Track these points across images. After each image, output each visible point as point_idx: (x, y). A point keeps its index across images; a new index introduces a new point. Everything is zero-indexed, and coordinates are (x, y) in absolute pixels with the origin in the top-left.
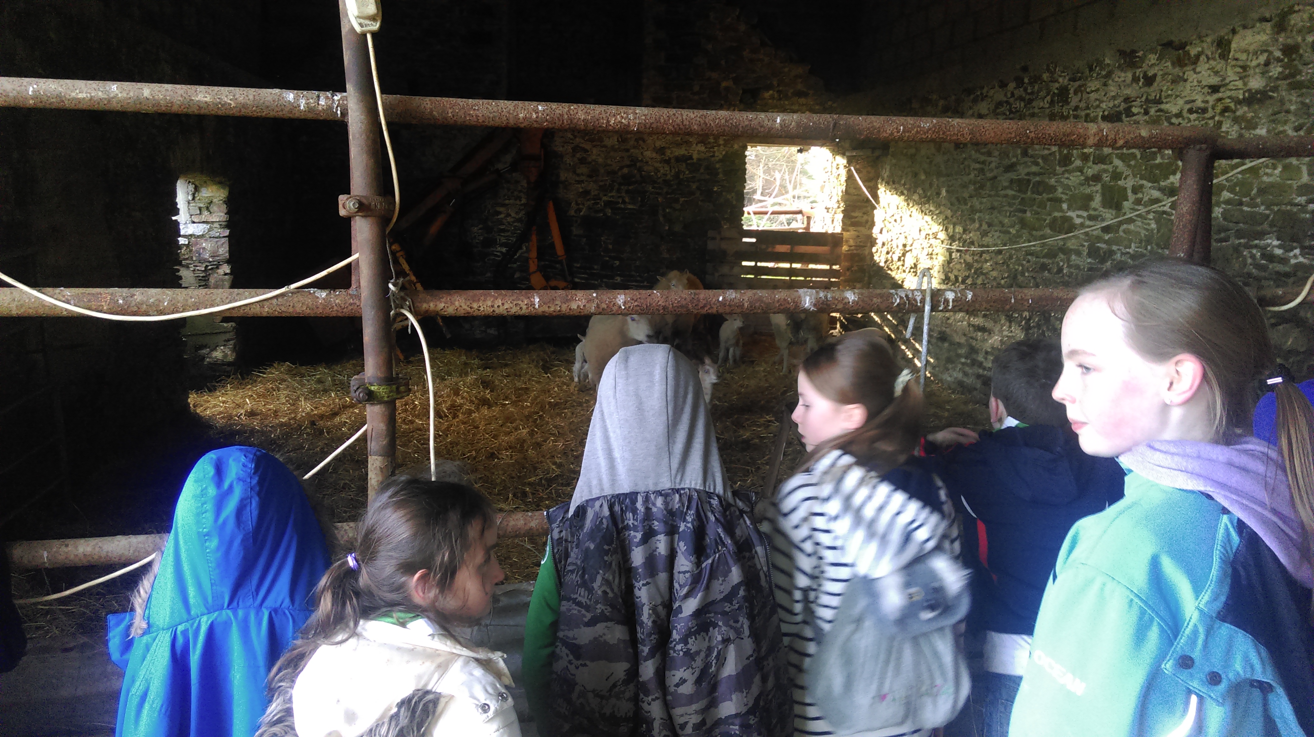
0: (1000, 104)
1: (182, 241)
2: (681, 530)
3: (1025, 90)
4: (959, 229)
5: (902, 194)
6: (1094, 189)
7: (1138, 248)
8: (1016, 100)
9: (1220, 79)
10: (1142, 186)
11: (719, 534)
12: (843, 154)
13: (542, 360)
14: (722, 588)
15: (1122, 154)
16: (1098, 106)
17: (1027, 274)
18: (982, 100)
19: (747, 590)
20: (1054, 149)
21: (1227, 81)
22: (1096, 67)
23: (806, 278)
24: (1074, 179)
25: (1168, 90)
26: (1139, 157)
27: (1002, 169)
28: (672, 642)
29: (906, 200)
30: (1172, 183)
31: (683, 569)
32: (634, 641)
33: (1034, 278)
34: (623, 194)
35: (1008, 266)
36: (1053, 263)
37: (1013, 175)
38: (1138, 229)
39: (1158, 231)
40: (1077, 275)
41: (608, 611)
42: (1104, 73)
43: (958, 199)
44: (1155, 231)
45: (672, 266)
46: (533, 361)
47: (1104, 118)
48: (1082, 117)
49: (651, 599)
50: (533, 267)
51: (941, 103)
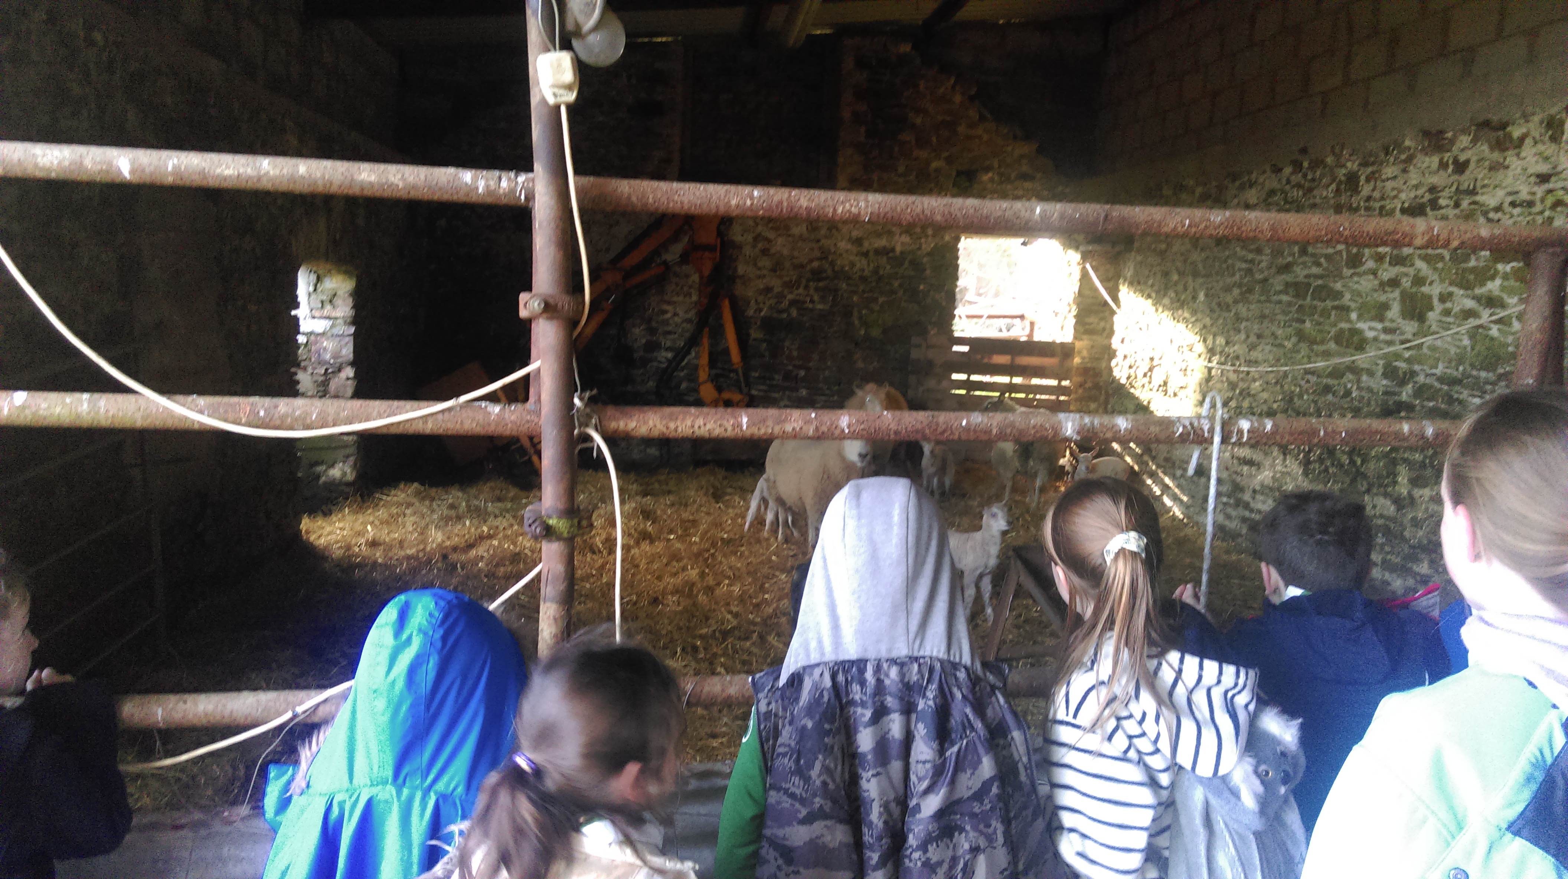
0: (1272, 192)
1: (301, 339)
2: (920, 708)
3: (1305, 176)
4: (1221, 341)
5: (1149, 296)
6: (1391, 296)
7: (1447, 368)
8: (1293, 187)
9: (1550, 166)
10: (1451, 294)
11: (967, 716)
12: (1077, 248)
13: (713, 487)
14: (970, 783)
15: (1427, 255)
16: (1395, 197)
17: (1305, 397)
18: (1251, 186)
19: (1002, 786)
20: (1340, 247)
21: (1559, 169)
22: (1393, 150)
23: (1027, 395)
24: (1366, 284)
25: (1483, 179)
26: (1448, 257)
27: (1273, 270)
28: (907, 849)
29: (1154, 305)
30: (1490, 291)
31: (923, 757)
32: (858, 845)
33: (1315, 402)
34: (812, 292)
35: (1282, 386)
36: (1339, 384)
37: (1288, 278)
38: (1446, 346)
39: (1473, 349)
40: (1369, 400)
41: (828, 807)
42: (1403, 157)
43: (1219, 304)
44: (1469, 349)
45: (867, 378)
46: (702, 488)
47: (1403, 211)
48: (1375, 210)
49: (882, 793)
50: (703, 375)
51: (1199, 190)
